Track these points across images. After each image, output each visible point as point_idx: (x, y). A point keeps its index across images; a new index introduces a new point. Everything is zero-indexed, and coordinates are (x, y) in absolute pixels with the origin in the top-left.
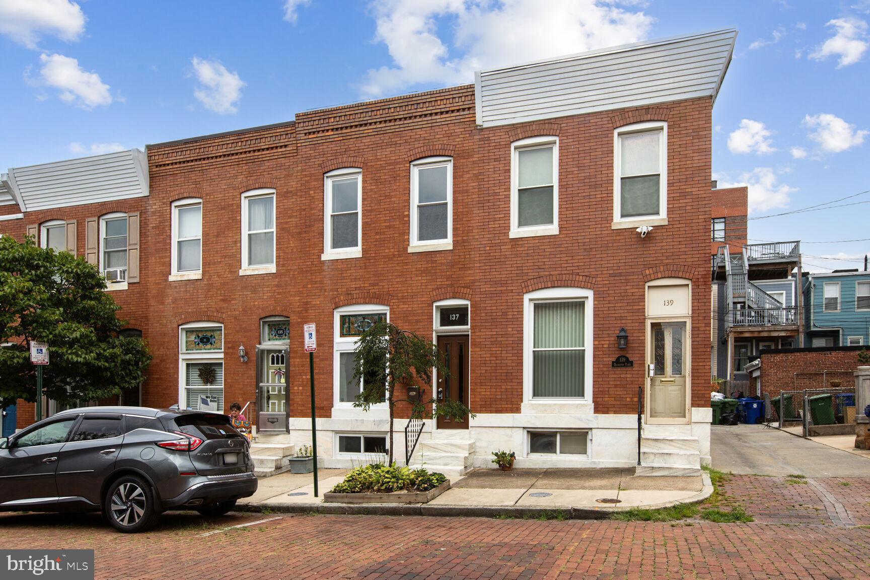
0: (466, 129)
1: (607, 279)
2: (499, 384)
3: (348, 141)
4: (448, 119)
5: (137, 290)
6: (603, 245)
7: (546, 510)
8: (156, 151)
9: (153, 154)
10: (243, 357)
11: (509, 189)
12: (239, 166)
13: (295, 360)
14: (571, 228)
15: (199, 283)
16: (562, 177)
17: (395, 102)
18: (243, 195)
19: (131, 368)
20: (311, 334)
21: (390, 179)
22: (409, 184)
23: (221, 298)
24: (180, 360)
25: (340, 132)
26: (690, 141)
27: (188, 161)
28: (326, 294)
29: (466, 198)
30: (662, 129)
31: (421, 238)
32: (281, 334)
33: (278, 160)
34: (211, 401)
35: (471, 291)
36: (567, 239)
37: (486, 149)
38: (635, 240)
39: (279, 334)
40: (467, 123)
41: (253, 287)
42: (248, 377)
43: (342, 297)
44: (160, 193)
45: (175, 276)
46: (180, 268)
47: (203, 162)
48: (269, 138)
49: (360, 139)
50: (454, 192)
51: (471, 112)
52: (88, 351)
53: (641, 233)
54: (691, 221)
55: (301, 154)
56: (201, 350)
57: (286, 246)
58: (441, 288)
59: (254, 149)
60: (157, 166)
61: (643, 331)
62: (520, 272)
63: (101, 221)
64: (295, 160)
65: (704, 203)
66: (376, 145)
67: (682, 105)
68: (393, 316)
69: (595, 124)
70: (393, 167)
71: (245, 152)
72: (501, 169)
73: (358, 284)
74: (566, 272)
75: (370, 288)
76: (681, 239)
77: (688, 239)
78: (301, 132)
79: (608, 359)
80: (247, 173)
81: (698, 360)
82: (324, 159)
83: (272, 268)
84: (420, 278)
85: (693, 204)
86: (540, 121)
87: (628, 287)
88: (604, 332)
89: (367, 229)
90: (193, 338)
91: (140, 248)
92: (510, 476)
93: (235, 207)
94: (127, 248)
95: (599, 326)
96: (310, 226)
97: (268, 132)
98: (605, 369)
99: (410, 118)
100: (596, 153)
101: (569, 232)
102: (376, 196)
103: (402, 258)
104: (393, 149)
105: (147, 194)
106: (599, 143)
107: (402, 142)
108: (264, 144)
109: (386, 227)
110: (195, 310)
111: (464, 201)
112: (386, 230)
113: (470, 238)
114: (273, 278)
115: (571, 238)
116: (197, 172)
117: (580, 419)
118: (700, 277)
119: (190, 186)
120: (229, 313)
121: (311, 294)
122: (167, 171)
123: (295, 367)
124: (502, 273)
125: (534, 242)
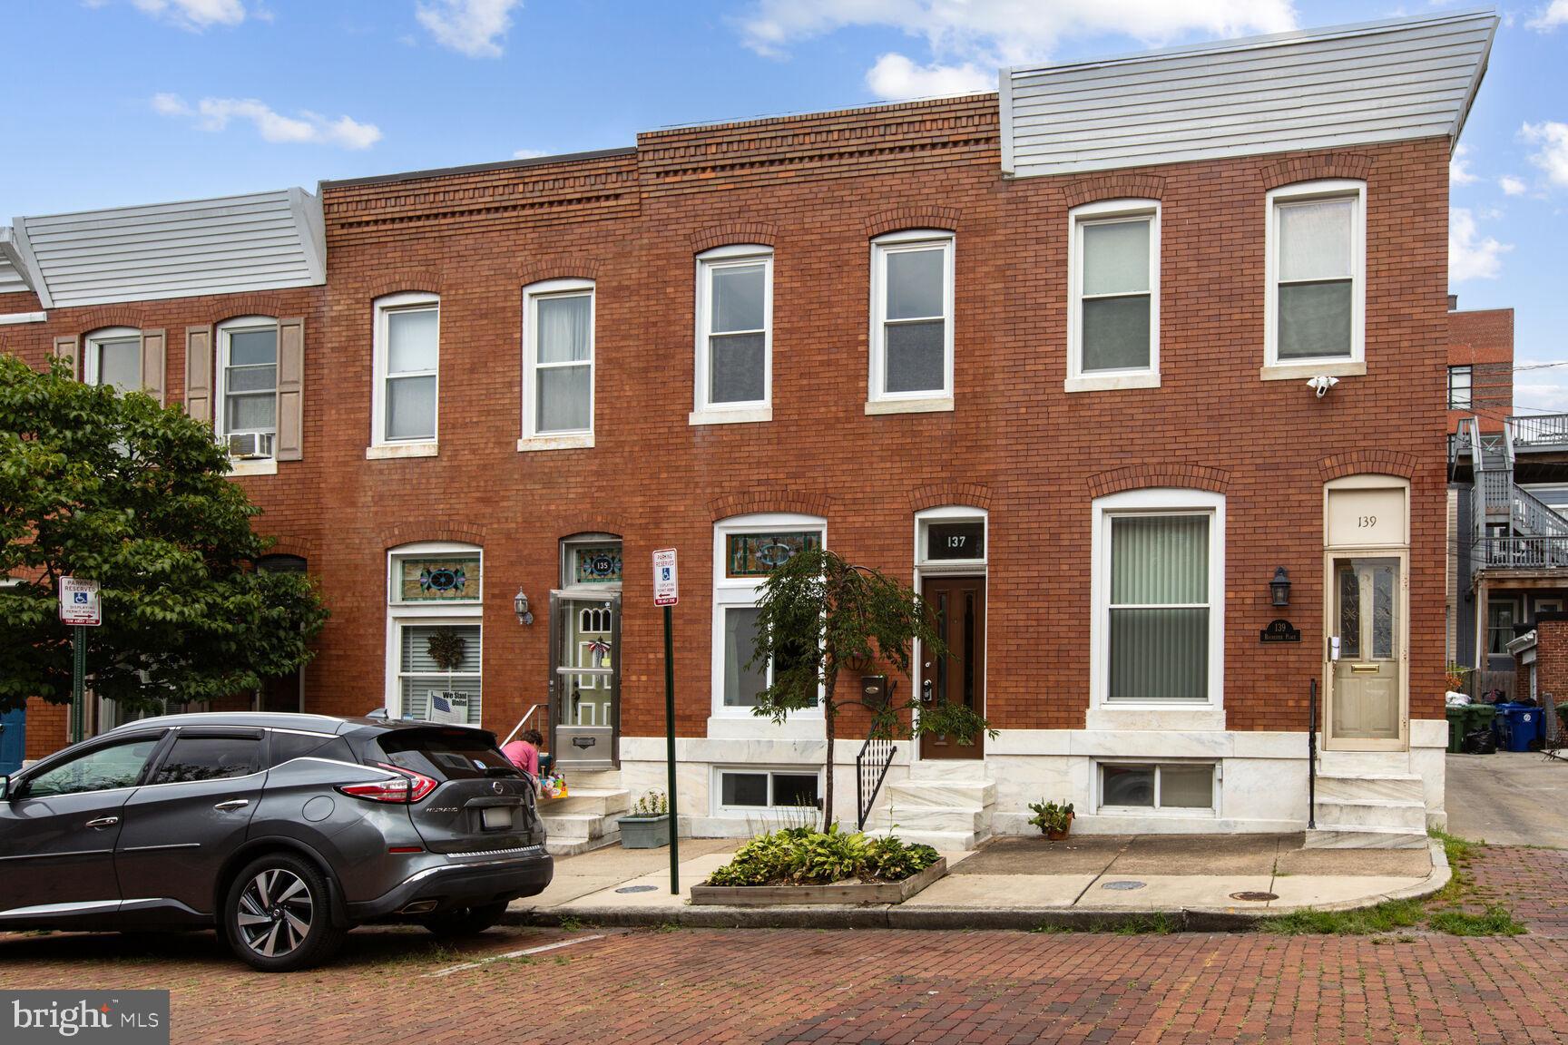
0: (982, 180)
1: (1251, 474)
2: (1043, 672)
3: (745, 191)
4: (945, 158)
5: (297, 476)
6: (1244, 411)
7: (1134, 914)
8: (342, 194)
9: (336, 201)
10: (524, 614)
11: (1064, 298)
12: (519, 231)
13: (633, 622)
14: (1183, 377)
15: (431, 464)
16: (1167, 279)
17: (841, 120)
18: (527, 291)
19: (282, 634)
20: (668, 570)
21: (830, 270)
22: (869, 281)
23: (478, 495)
24: (389, 621)
25: (730, 173)
26: (1409, 220)
27: (410, 219)
28: (698, 491)
29: (980, 311)
30: (1356, 194)
31: (892, 386)
32: (605, 570)
33: (601, 223)
34: (454, 703)
35: (990, 491)
36: (1175, 396)
37: (1020, 218)
38: (1305, 401)
39: (600, 570)
40: (984, 167)
41: (545, 473)
42: (533, 655)
43: (731, 499)
44: (350, 280)
45: (379, 448)
46: (390, 433)
47: (443, 221)
48: (582, 179)
49: (770, 189)
50: (958, 301)
51: (992, 146)
52: (189, 600)
53: (1316, 388)
54: (1409, 370)
55: (648, 212)
56: (434, 599)
57: (616, 394)
58: (930, 485)
59: (552, 199)
60: (343, 226)
61: (1318, 573)
62: (1086, 457)
63: (219, 332)
64: (636, 225)
65: (1434, 335)
66: (801, 203)
67: (1394, 150)
68: (834, 537)
69: (1230, 180)
70: (836, 247)
71: (532, 205)
72: (1050, 258)
73: (763, 473)
74: (1173, 459)
75: (788, 481)
76: (1391, 403)
77: (1404, 403)
78: (650, 170)
79: (1253, 627)
80: (536, 246)
81: (1422, 630)
82: (696, 225)
83: (586, 438)
84: (889, 465)
85: (1413, 337)
86: (1125, 169)
87: (1291, 491)
88: (1246, 575)
89: (784, 366)
90: (416, 574)
91: (305, 390)
92: (1063, 850)
93: (510, 314)
94: (277, 390)
95: (1235, 563)
96: (665, 357)
97: (580, 168)
98: (1247, 646)
99: (871, 152)
100: (1232, 236)
101: (1180, 383)
102: (802, 301)
103: (853, 425)
104: (838, 211)
105: (323, 281)
106: (1240, 216)
107: (854, 198)
108: (571, 190)
109: (822, 363)
110: (421, 519)
111: (977, 317)
112: (821, 369)
113: (989, 389)
114: (588, 457)
115: (1184, 396)
116: (428, 241)
117: (1200, 741)
118: (1425, 474)
119: (413, 269)
120: (495, 526)
121: (667, 491)
122: (364, 236)
123: (632, 635)
124: (1051, 458)
125: (1112, 400)
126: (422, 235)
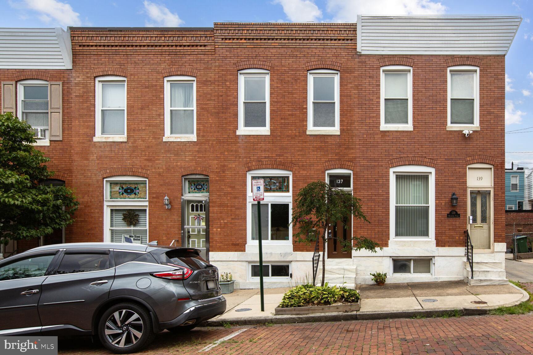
0: (349, 54)
1: (443, 162)
2: (374, 228)
3: (258, 49)
4: (336, 45)
5: (60, 147)
6: (441, 140)
8: (79, 33)
9: (77, 35)
10: (167, 205)
11: (379, 98)
12: (162, 55)
13: (214, 208)
14: (421, 128)
15: (124, 145)
16: (415, 94)
17: (296, 27)
18: (166, 79)
21: (292, 81)
22: (306, 86)
23: (145, 158)
24: (105, 207)
25: (252, 42)
26: (493, 81)
27: (112, 46)
28: (241, 160)
29: (349, 100)
30: (476, 71)
31: (315, 125)
32: (200, 189)
33: (198, 55)
34: (134, 239)
35: (354, 164)
36: (418, 134)
37: (363, 68)
38: (462, 138)
39: (198, 189)
40: (350, 49)
41: (174, 150)
43: (254, 163)
44: (84, 68)
45: (99, 137)
46: (103, 132)
47: (128, 48)
49: (268, 49)
50: (341, 96)
51: (353, 42)
53: (466, 134)
54: (493, 130)
55: (218, 53)
56: (125, 198)
57: (205, 121)
58: (331, 161)
59: (177, 44)
60: (80, 46)
61: (465, 195)
62: (388, 153)
63: (18, 85)
64: (213, 57)
65: (501, 119)
66: (281, 55)
67: (488, 58)
68: (294, 178)
69: (435, 62)
70: (295, 72)
71: (168, 46)
72: (374, 83)
73: (267, 154)
74: (417, 155)
75: (277, 157)
76: (488, 140)
77: (492, 140)
78: (220, 37)
79: (444, 212)
80: (170, 62)
81: (498, 214)
82: (238, 59)
83: (193, 138)
84: (316, 153)
85: (495, 119)
86: (400, 55)
87: (456, 168)
88: (442, 195)
89: (275, 115)
90: (117, 188)
91: (63, 112)
92: (382, 289)
93: (159, 88)
94: (49, 111)
95: (438, 191)
96: (226, 109)
97: (189, 33)
98: (443, 219)
99: (308, 39)
100: (437, 81)
101: (420, 130)
102: (281, 91)
103: (302, 138)
104: (295, 60)
105: (70, 68)
106: (439, 75)
107: (301, 55)
108: (186, 42)
109: (289, 115)
110: (120, 166)
111: (348, 102)
112: (289, 117)
113: (352, 128)
114: (194, 145)
115: (421, 134)
116: (121, 56)
117: (427, 251)
118: (498, 164)
119: (114, 66)
120: (154, 170)
121: (227, 159)
122: (90, 51)
123: (213, 213)
124: (375, 153)
125: (396, 134)
126: (118, 53)
